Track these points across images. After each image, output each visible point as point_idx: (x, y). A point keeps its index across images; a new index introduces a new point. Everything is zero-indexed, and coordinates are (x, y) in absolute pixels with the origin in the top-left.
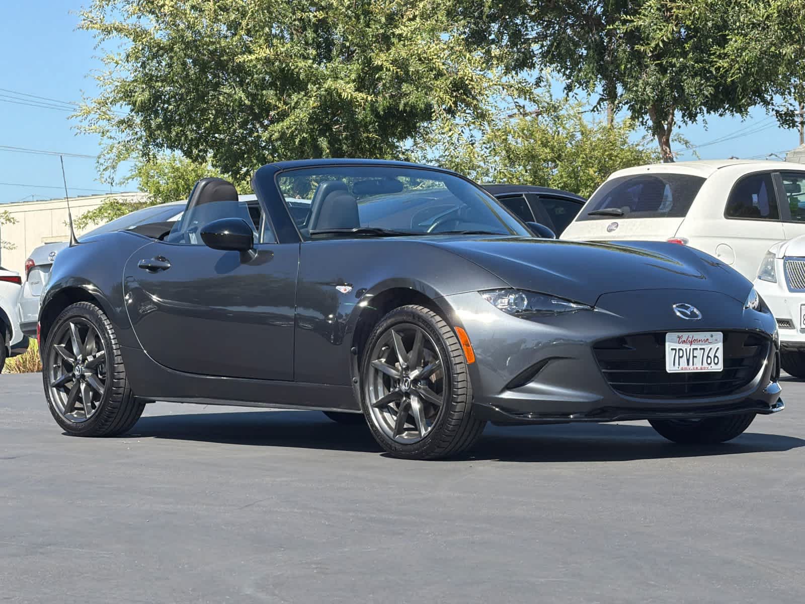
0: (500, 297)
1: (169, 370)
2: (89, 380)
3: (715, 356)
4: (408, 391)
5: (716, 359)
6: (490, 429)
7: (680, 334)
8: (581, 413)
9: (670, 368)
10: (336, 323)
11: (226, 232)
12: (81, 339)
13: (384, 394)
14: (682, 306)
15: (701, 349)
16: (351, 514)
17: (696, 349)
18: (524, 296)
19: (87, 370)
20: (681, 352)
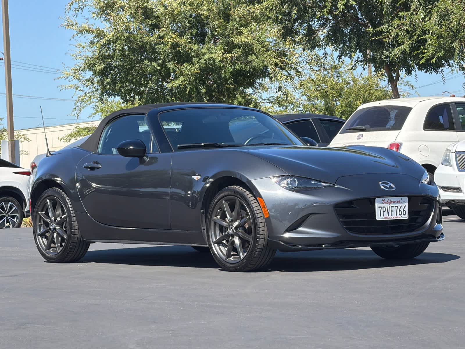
0: (282, 180)
1: (102, 225)
2: (58, 231)
3: (404, 210)
4: (233, 234)
5: (404, 212)
6: (279, 254)
7: (383, 198)
8: (329, 244)
9: (378, 218)
10: (192, 196)
11: (131, 147)
12: (53, 208)
13: (220, 236)
14: (384, 183)
15: (395, 206)
16: (196, 303)
17: (393, 207)
18: (296, 179)
19: (57, 225)
20: (384, 208)
